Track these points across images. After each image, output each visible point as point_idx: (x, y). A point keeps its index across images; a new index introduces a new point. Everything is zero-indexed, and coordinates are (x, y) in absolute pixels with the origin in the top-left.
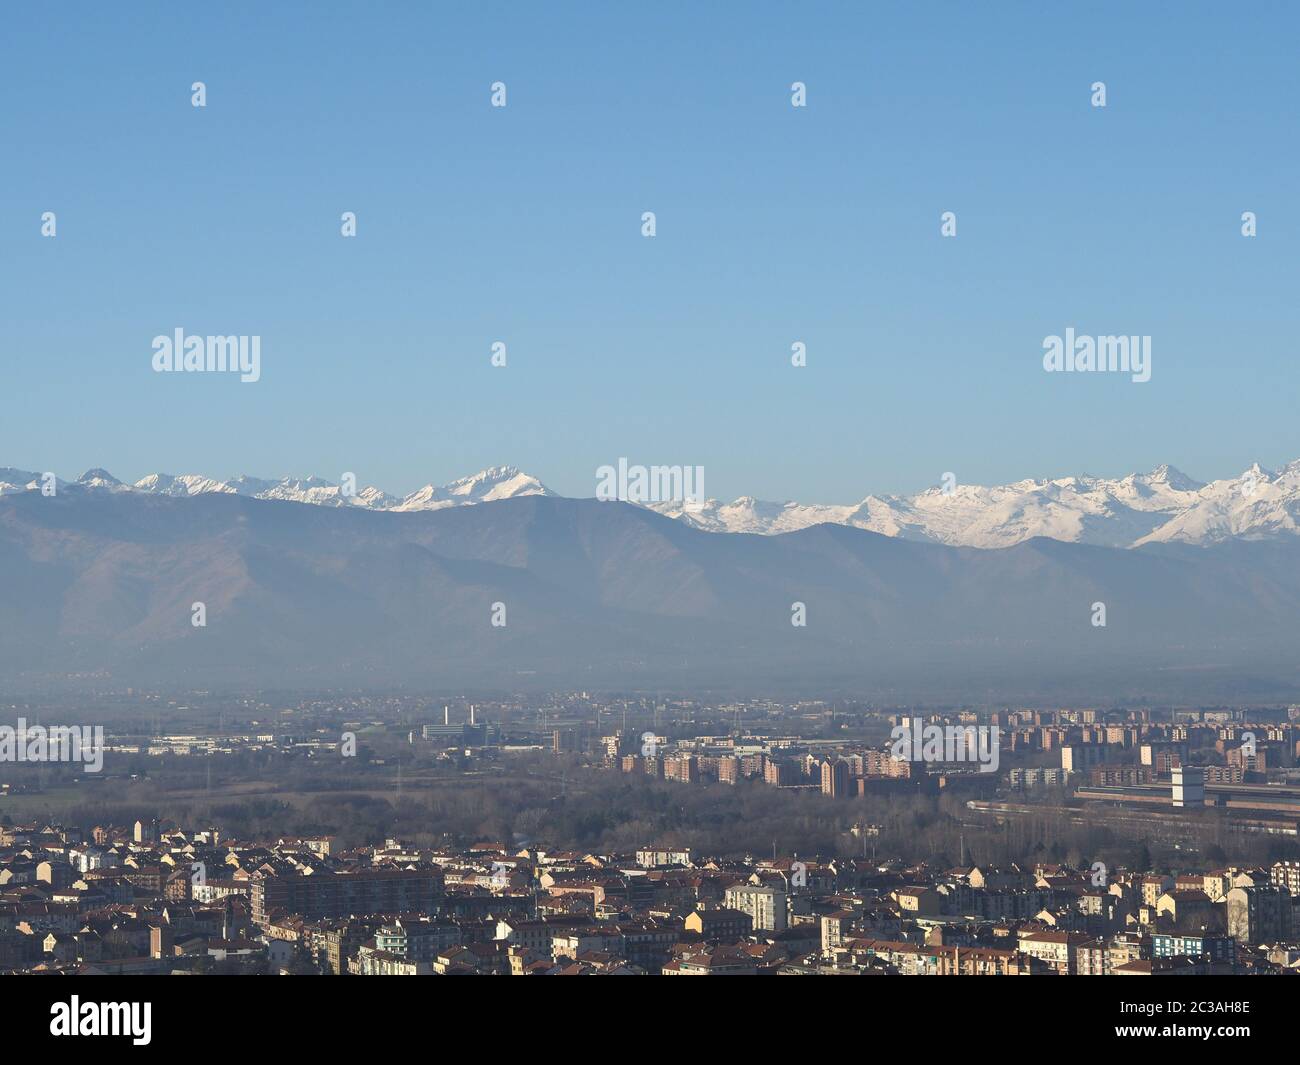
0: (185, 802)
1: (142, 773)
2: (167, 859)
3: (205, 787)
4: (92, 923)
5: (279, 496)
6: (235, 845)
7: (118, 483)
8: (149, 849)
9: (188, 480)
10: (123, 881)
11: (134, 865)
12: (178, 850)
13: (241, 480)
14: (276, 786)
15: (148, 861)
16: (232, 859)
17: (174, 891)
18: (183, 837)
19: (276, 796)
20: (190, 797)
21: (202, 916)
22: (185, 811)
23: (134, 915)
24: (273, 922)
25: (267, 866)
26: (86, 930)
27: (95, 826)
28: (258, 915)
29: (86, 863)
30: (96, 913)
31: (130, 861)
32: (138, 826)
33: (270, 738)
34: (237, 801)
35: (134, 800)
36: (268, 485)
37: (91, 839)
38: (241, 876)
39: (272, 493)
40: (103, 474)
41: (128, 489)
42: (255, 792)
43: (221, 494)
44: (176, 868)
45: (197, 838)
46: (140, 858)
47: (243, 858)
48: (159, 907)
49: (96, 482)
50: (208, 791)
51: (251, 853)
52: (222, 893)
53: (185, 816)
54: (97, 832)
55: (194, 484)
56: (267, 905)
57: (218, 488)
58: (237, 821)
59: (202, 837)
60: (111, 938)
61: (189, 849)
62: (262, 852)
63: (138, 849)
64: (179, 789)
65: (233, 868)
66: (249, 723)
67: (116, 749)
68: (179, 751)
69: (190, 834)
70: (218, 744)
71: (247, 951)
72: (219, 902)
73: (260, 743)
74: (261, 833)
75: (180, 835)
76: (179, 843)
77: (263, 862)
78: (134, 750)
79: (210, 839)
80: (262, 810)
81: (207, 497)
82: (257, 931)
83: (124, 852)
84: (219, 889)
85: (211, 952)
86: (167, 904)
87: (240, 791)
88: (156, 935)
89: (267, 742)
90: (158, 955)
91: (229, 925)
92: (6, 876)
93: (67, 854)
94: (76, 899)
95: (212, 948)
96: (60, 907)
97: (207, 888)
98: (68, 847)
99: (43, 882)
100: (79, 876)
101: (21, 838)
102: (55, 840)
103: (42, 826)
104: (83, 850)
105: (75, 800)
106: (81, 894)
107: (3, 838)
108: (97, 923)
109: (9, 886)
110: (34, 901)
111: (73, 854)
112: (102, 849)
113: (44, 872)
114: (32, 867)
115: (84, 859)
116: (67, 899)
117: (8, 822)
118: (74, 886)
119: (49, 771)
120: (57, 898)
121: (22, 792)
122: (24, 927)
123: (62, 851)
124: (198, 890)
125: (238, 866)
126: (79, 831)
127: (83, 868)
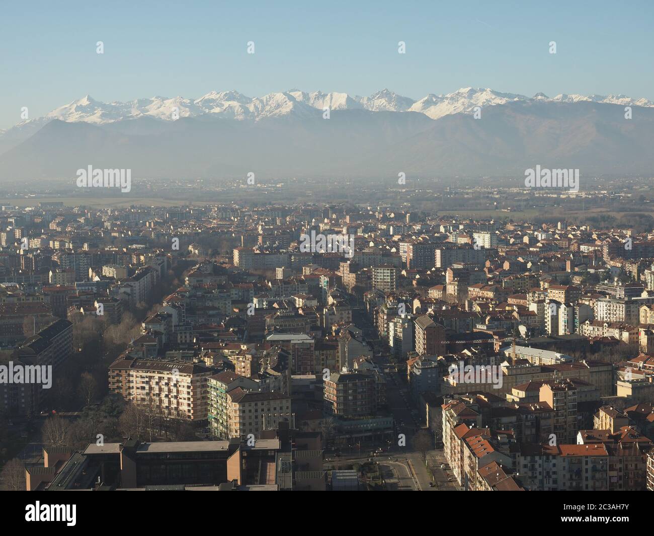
0: (575, 215)
1: (559, 205)
2: (570, 236)
3: (582, 210)
4: (545, 258)
5: (608, 102)
6: (596, 231)
7: (548, 98)
8: (563, 232)
9: (573, 96)
10: (555, 244)
11: (559, 238)
12: (574, 233)
13: (593, 96)
14: (608, 210)
15: (564, 236)
16: (594, 236)
17: (574, 248)
18: (576, 228)
19: (609, 213)
20: (576, 213)
21: (584, 257)
22: (575, 219)
23: (559, 256)
24: (612, 259)
25: (608, 239)
26: (542, 261)
27: (543, 224)
28: (606, 257)
29: (541, 236)
30: (546, 254)
31: (557, 236)
32: (559, 224)
33: (606, 192)
34: (595, 215)
35: (556, 214)
36: (604, 98)
37: (542, 228)
38: (598, 243)
39: (605, 101)
40: (542, 95)
41: (551, 100)
42: (601, 212)
43: (586, 102)
44: (574, 239)
45: (581, 228)
46: (560, 235)
47: (599, 236)
48: (569, 253)
49: (540, 97)
50: (583, 211)
51: (602, 234)
52: (592, 249)
53: (576, 220)
54: (544, 225)
55: (576, 98)
56: (609, 254)
57: (585, 99)
58: (594, 222)
59: (583, 228)
60: (552, 264)
61: (579, 232)
62: (605, 234)
63: (559, 232)
64: (572, 210)
65: (595, 240)
66: (597, 186)
67: (548, 195)
68: (572, 197)
69: (578, 227)
70: (586, 194)
71: (603, 270)
72: (591, 252)
73: (602, 194)
74: (604, 227)
75: (575, 227)
76: (574, 230)
77: (607, 238)
78: (556, 196)
79: (586, 229)
80: (604, 218)
81: (581, 103)
82: (604, 263)
83: (554, 233)
84: (590, 247)
85: (589, 270)
86: (571, 252)
87: (595, 211)
88: (568, 264)
89: (604, 193)
90: (569, 271)
91: (596, 260)
92: (512, 241)
93: (533, 233)
94: (538, 249)
95: (589, 269)
96: (533, 252)
97: (586, 247)
98: (534, 231)
99: (526, 243)
100: (538, 241)
101: (517, 227)
102: (529, 228)
103: (524, 223)
104: (539, 232)
105: (535, 214)
106: (540, 248)
107: (510, 227)
108: (548, 259)
109: (514, 244)
110: (523, 250)
111: (536, 233)
112: (546, 231)
113: (526, 240)
114: (521, 237)
115: (540, 235)
116: (535, 249)
117: (512, 222)
118: (537, 245)
119: (525, 203)
120: (531, 249)
121: (515, 211)
122: (520, 259)
123: (532, 232)
124: (582, 248)
125: (597, 239)
126: (538, 224)
127: (540, 238)
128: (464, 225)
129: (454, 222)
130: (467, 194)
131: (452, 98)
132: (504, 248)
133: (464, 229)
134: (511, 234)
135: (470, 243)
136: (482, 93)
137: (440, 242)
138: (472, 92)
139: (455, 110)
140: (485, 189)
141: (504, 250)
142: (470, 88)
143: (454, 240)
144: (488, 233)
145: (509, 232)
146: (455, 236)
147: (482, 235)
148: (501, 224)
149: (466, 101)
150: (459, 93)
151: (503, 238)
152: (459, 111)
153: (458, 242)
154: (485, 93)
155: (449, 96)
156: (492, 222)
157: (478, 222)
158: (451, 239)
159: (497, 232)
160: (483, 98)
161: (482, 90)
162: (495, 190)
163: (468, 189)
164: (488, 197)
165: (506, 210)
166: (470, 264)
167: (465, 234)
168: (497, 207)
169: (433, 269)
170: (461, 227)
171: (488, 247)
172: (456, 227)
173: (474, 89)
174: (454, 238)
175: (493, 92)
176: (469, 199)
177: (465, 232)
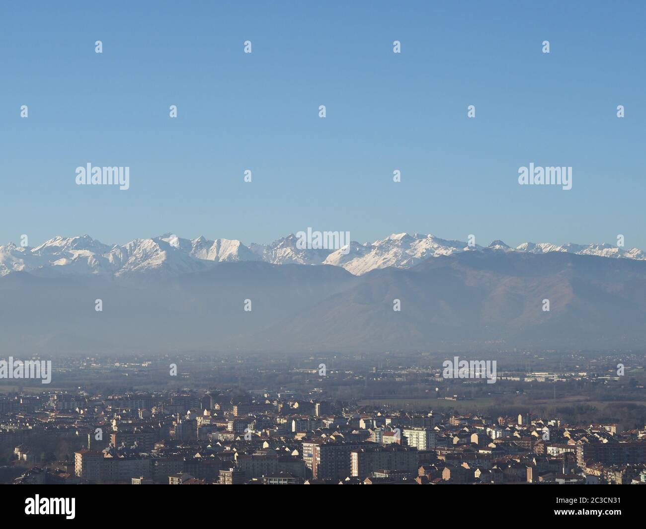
0: (543, 406)
1: (522, 391)
2: (534, 433)
3: (553, 398)
4: (498, 464)
5: (588, 253)
6: (569, 427)
7: (508, 247)
8: (525, 428)
9: (542, 245)
10: (513, 444)
11: (519, 436)
12: (540, 429)
13: (569, 245)
14: (588, 398)
15: (525, 434)
16: (567, 434)
17: (539, 449)
18: (542, 423)
19: (588, 403)
20: (545, 403)
21: (552, 462)
22: (543, 410)
23: (519, 461)
24: (588, 466)
25: (584, 438)
26: (495, 467)
27: (499, 417)
28: (580, 462)
29: (495, 434)
30: (500, 459)
31: (516, 434)
32: (520, 417)
33: (585, 374)
34: (569, 405)
35: (518, 404)
36: (583, 247)
37: (497, 423)
39: (584, 252)
40: (501, 243)
41: (513, 250)
42: (579, 401)
43: (559, 252)
44: (539, 438)
45: (549, 423)
46: (521, 433)
47: (572, 434)
48: (531, 457)
49: (497, 247)
50: (555, 400)
51: (577, 431)
52: (562, 451)
53: (543, 412)
54: (500, 419)
55: (546, 248)
56: (585, 458)
57: (558, 249)
58: (569, 415)
59: (552, 423)
60: (507, 472)
61: (545, 429)
62: (582, 431)
63: (520, 428)
64: (540, 399)
65: (567, 439)
66: (575, 366)
67: (509, 378)
68: (540, 380)
69: (546, 421)
70: (559, 377)
71: (575, 480)
72: (561, 456)
73: (580, 376)
74: (581, 421)
75: (541, 421)
76: (540, 425)
77: (583, 436)
78: (518, 379)
79: (556, 424)
80: (582, 410)
81: (552, 254)
82: (580, 470)
83: (513, 430)
84: (560, 449)
85: (557, 480)
86: (535, 455)
87: (571, 400)
88: (530, 471)
89: (583, 376)
90: (531, 481)
91: (566, 467)
92: (456, 440)
93: (485, 430)
94: (490, 452)
95: (558, 478)
96: (483, 455)
97: (555, 448)
98: (486, 427)
99: (474, 443)
100: (492, 441)
101: (464, 422)
102: (479, 423)
103: (474, 416)
104: (493, 428)
105: (489, 403)
106: (493, 449)
107: (455, 422)
108: (501, 464)
109: (458, 444)
110: (470, 452)
111: (488, 430)
112: (502, 428)
113: (474, 438)
114: (469, 436)
115: (494, 432)
116: (486, 452)
117: (456, 414)
118: (489, 446)
119: (476, 389)
120: (481, 451)
121: (463, 399)
122: (465, 465)
123: (483, 428)
124: (550, 449)
125: (570, 438)
126: (491, 419)
127: (494, 437)
128: (392, 419)
129: (379, 414)
130: (400, 376)
131: (380, 248)
132: (444, 450)
133: (391, 425)
134: (455, 431)
135: (399, 443)
136: (420, 241)
137: (360, 442)
138: (408, 241)
139: (384, 263)
140: (424, 370)
141: (444, 452)
142: (404, 234)
143: (378, 439)
144: (423, 430)
145: (453, 428)
146: (380, 434)
147: (415, 433)
148: (442, 416)
149: (400, 251)
150: (390, 240)
151: (444, 436)
152: (390, 264)
153: (384, 442)
154: (424, 240)
155: (376, 244)
156: (430, 415)
157: (410, 414)
158: (374, 438)
159: (436, 428)
160: (422, 247)
161: (421, 237)
162: (438, 371)
163: (401, 369)
164: (427, 381)
165: (451, 399)
166: (398, 472)
167: (392, 430)
168: (438, 395)
169: (348, 479)
170: (388, 421)
171: (423, 449)
172: (381, 421)
173: (411, 235)
174: (378, 436)
175: (435, 239)
176: (401, 384)
177: (393, 428)
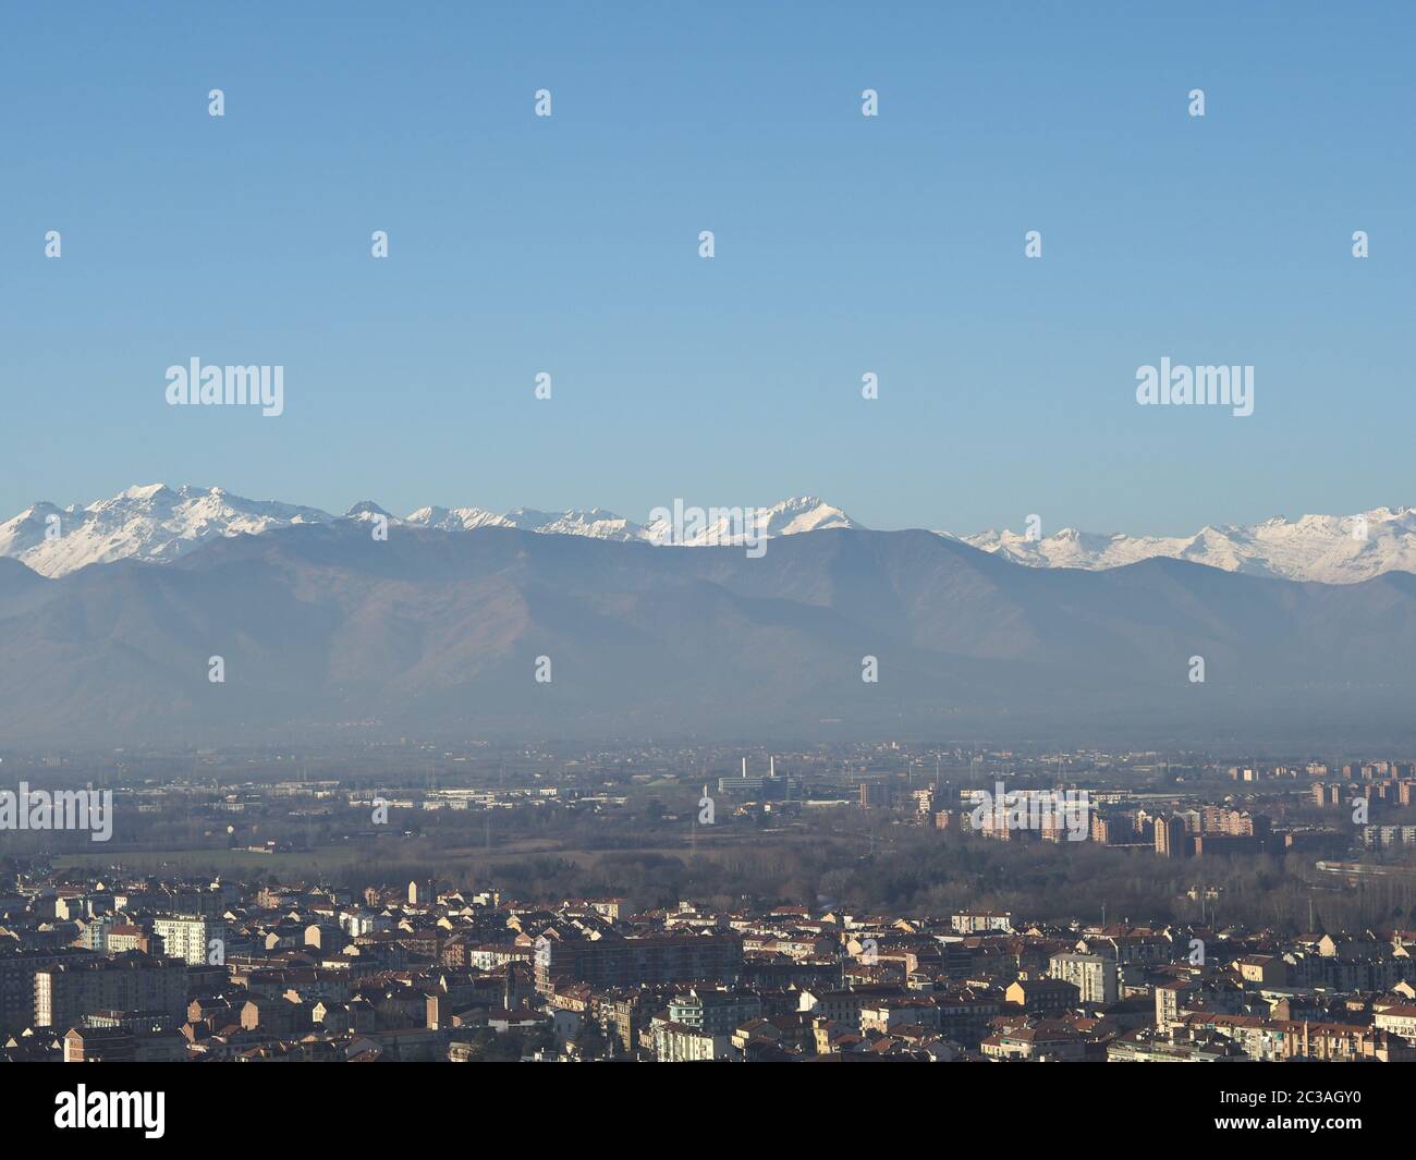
0: (462, 861)
1: (417, 830)
2: (444, 923)
3: (484, 845)
4: (364, 991)
5: (562, 530)
6: (517, 907)
7: (390, 516)
8: (424, 912)
9: (464, 513)
10: (397, 946)
11: (409, 929)
12: (456, 913)
13: (520, 513)
14: (560, 844)
15: (424, 924)
16: (513, 923)
17: (452, 957)
18: (461, 899)
19: (560, 855)
20: (468, 856)
21: (482, 984)
22: (462, 871)
23: (409, 983)
24: (558, 990)
25: (551, 930)
26: (358, 999)
27: (366, 888)
28: (542, 984)
29: (357, 926)
30: (369, 980)
31: (404, 925)
32: (412, 887)
33: (554, 791)
34: (519, 860)
35: (409, 859)
36: (550, 518)
37: (362, 901)
38: (523, 941)
39: (554, 527)
40: (373, 507)
41: (399, 523)
42: (538, 850)
43: (500, 528)
44: (454, 932)
45: (476, 900)
46: (415, 921)
47: (525, 922)
48: (435, 974)
49: (365, 515)
50: (487, 849)
51: (535, 917)
52: (503, 959)
53: (463, 876)
54: (369, 892)
55: (471, 518)
56: (552, 972)
57: (496, 521)
58: (519, 881)
59: (482, 899)
60: (384, 1008)
61: (468, 911)
62: (545, 915)
63: (413, 912)
64: (454, 847)
65: (515, 933)
66: (531, 775)
68: (456, 806)
69: (468, 895)
70: (498, 799)
71: (531, 1023)
72: (500, 969)
73: (543, 797)
74: (544, 894)
75: (457, 896)
76: (456, 905)
77: (546, 926)
78: (408, 804)
79: (490, 901)
80: (545, 870)
81: (484, 532)
82: (541, 1000)
83: (398, 915)
84: (500, 956)
85: (491, 1023)
86: (444, 971)
87: (522, 849)
88: (433, 1006)
89: (550, 796)
90: (435, 1027)
91: (511, 994)
92: (271, 941)
93: (337, 917)
94: (347, 965)
95: (493, 1019)
96: (330, 973)
97: (487, 954)
98: (338, 910)
99: (313, 947)
100: (350, 940)
101: (288, 900)
102: (324, 902)
103: (310, 887)
104: (354, 912)
105: (347, 858)
106: (352, 959)
107: (269, 900)
108: (370, 992)
109: (278, 950)
110: (303, 967)
111: (343, 916)
112: (374, 912)
113: (313, 936)
114: (300, 930)
115: (355, 922)
116: (337, 965)
117: (273, 884)
118: (345, 951)
119: (317, 827)
120: (326, 964)
121: (289, 850)
122: (292, 996)
123: (331, 913)
124: (477, 957)
125: (520, 930)
126: (350, 892)
127: (355, 932)
128: (129, 897)
129: (100, 887)
130: (147, 800)
131: (105, 516)
132: (246, 962)
133: (126, 910)
134: (271, 921)
135: (145, 950)
136: (194, 503)
137: (56, 950)
138: (166, 502)
139: (112, 551)
140: (203, 787)
141: (245, 968)
142: (158, 487)
143: (97, 941)
144: (198, 920)
145: (265, 914)
146: (101, 932)
147: (179, 927)
148: (243, 888)
149: (148, 523)
150: (126, 500)
151: (246, 932)
152: (126, 552)
153: (110, 948)
154: (203, 500)
155: (94, 507)
156: (214, 886)
157: (171, 884)
158: (88, 940)
159: (228, 915)
160: (198, 515)
161: (197, 493)
162: (232, 788)
163: (150, 786)
164: (208, 810)
165: (261, 850)
166: (141, 1014)
167: (129, 922)
168: (234, 841)
169: (27, 1033)
170: (120, 902)
171: (198, 961)
172: (103, 902)
173: (173, 489)
174: (97, 935)
175: (227, 499)
176: (150, 818)
177: (133, 918)
